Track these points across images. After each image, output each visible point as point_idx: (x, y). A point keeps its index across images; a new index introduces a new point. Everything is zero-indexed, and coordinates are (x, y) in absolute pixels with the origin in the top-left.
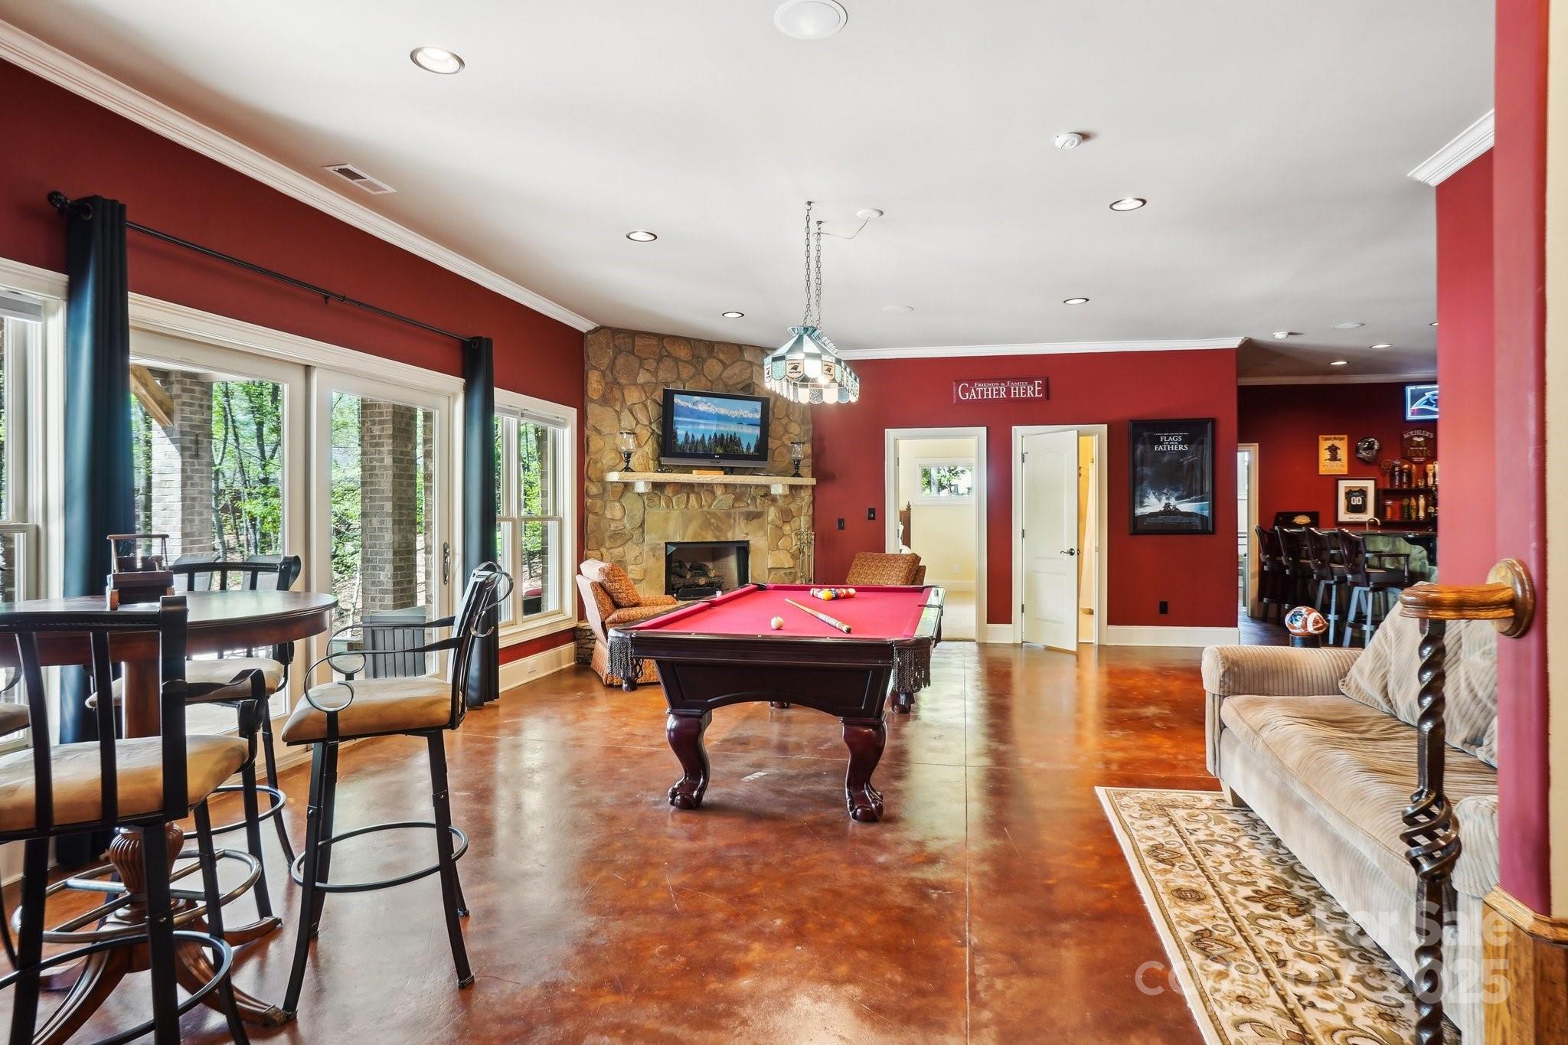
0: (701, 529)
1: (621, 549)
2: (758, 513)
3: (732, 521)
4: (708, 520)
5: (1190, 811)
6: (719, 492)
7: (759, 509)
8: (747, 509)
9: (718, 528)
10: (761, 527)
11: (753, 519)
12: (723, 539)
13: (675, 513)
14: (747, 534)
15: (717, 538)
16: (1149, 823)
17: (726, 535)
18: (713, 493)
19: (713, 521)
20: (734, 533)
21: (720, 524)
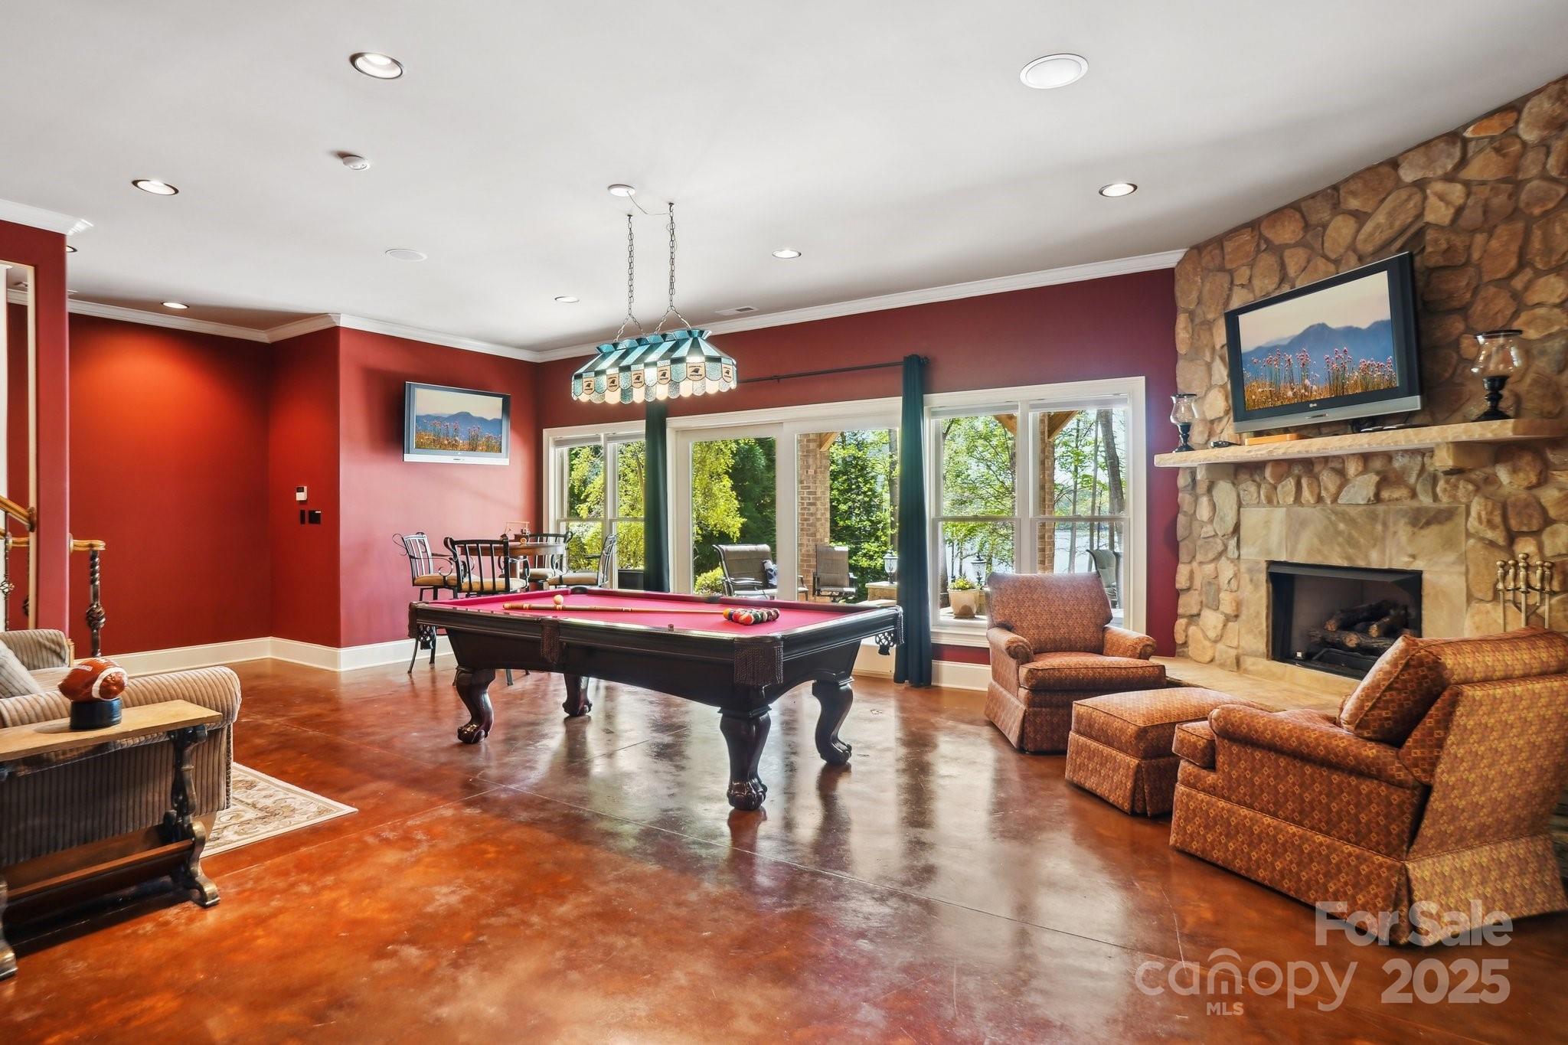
0: (1322, 542)
1: (1211, 566)
2: (1440, 511)
3: (1379, 527)
4: (1334, 525)
5: (242, 819)
6: (1352, 468)
7: (1445, 500)
8: (1415, 504)
9: (1351, 541)
10: (1449, 543)
11: (1428, 523)
12: (1362, 564)
13: (1279, 513)
14: (1414, 557)
15: (1349, 558)
16: (272, 799)
17: (1367, 557)
18: (1341, 473)
19: (1342, 526)
20: (1383, 552)
21: (1355, 534)
